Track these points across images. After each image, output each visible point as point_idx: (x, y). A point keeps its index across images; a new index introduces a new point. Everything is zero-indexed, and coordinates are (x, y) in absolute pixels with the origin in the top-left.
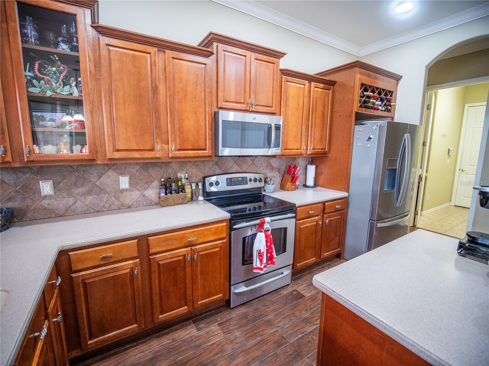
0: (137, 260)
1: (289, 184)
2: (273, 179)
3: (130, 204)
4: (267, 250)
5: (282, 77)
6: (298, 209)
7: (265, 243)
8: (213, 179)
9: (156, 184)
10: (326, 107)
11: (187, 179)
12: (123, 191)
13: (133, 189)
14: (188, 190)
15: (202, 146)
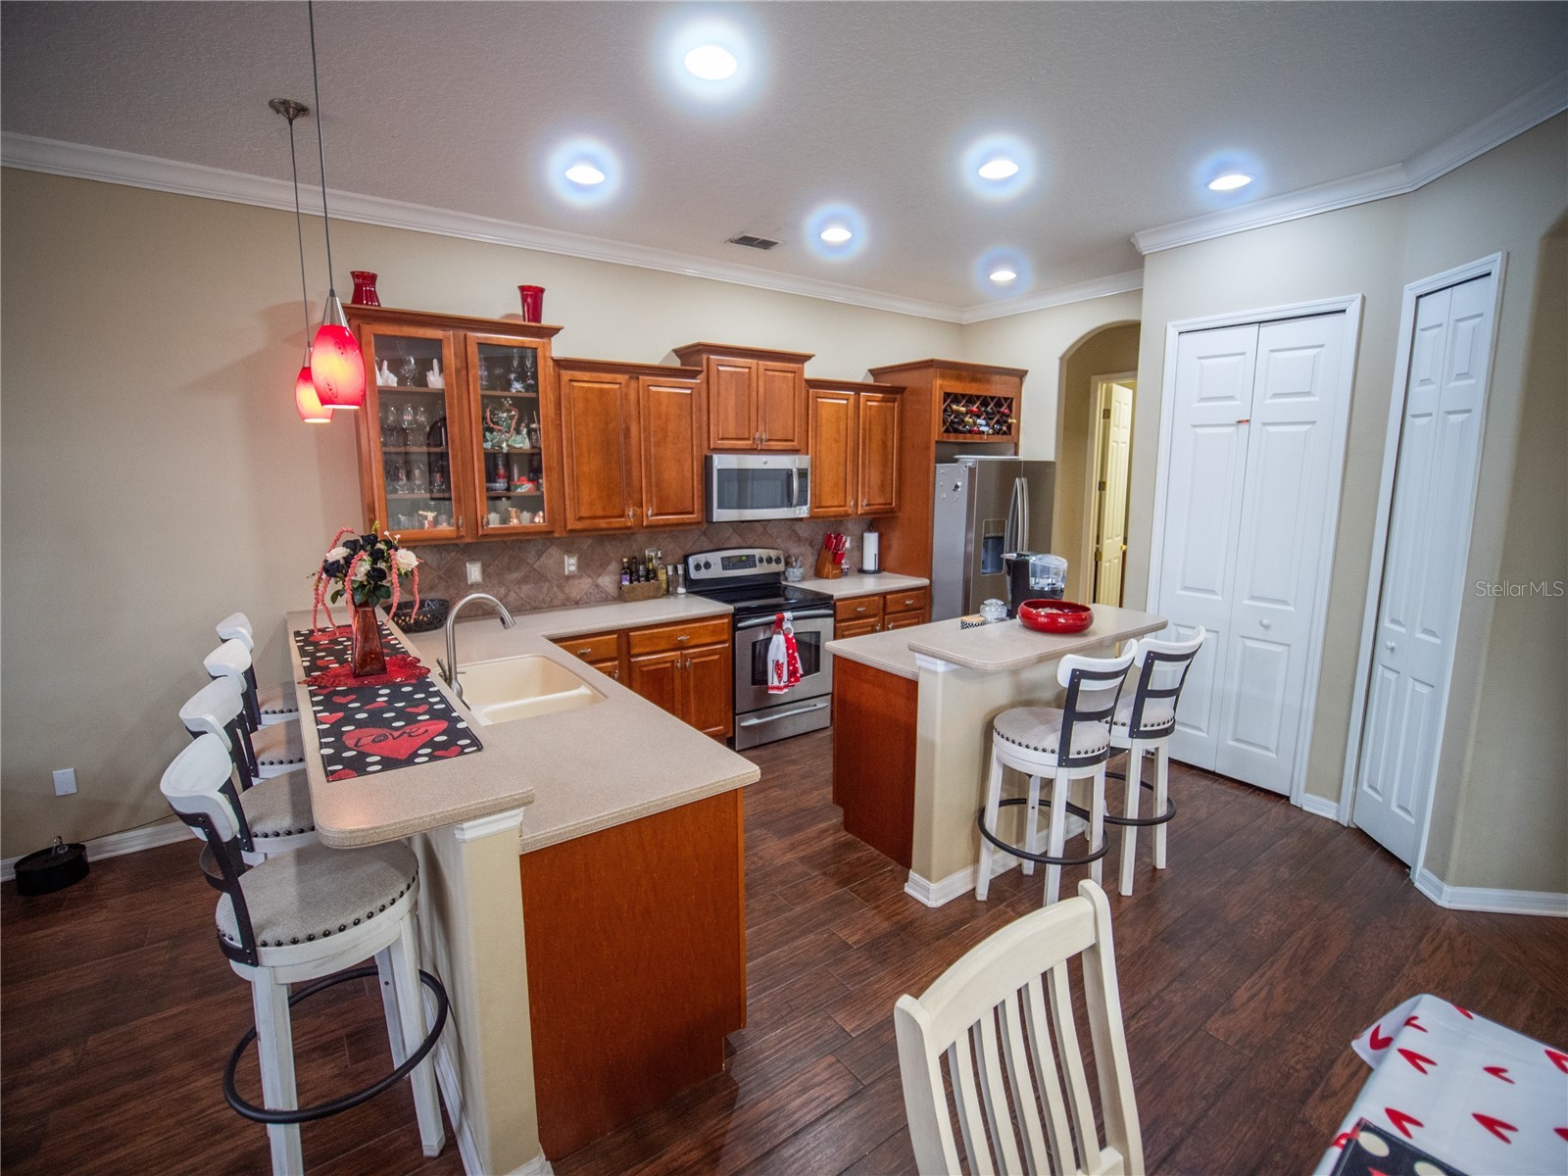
0: (616, 663)
1: (828, 567)
2: (801, 558)
3: (578, 599)
4: (788, 662)
5: (808, 392)
6: (838, 603)
7: (785, 650)
8: (702, 558)
9: (614, 566)
10: (889, 432)
11: (660, 558)
12: (568, 578)
13: (582, 575)
14: (662, 576)
15: (687, 505)
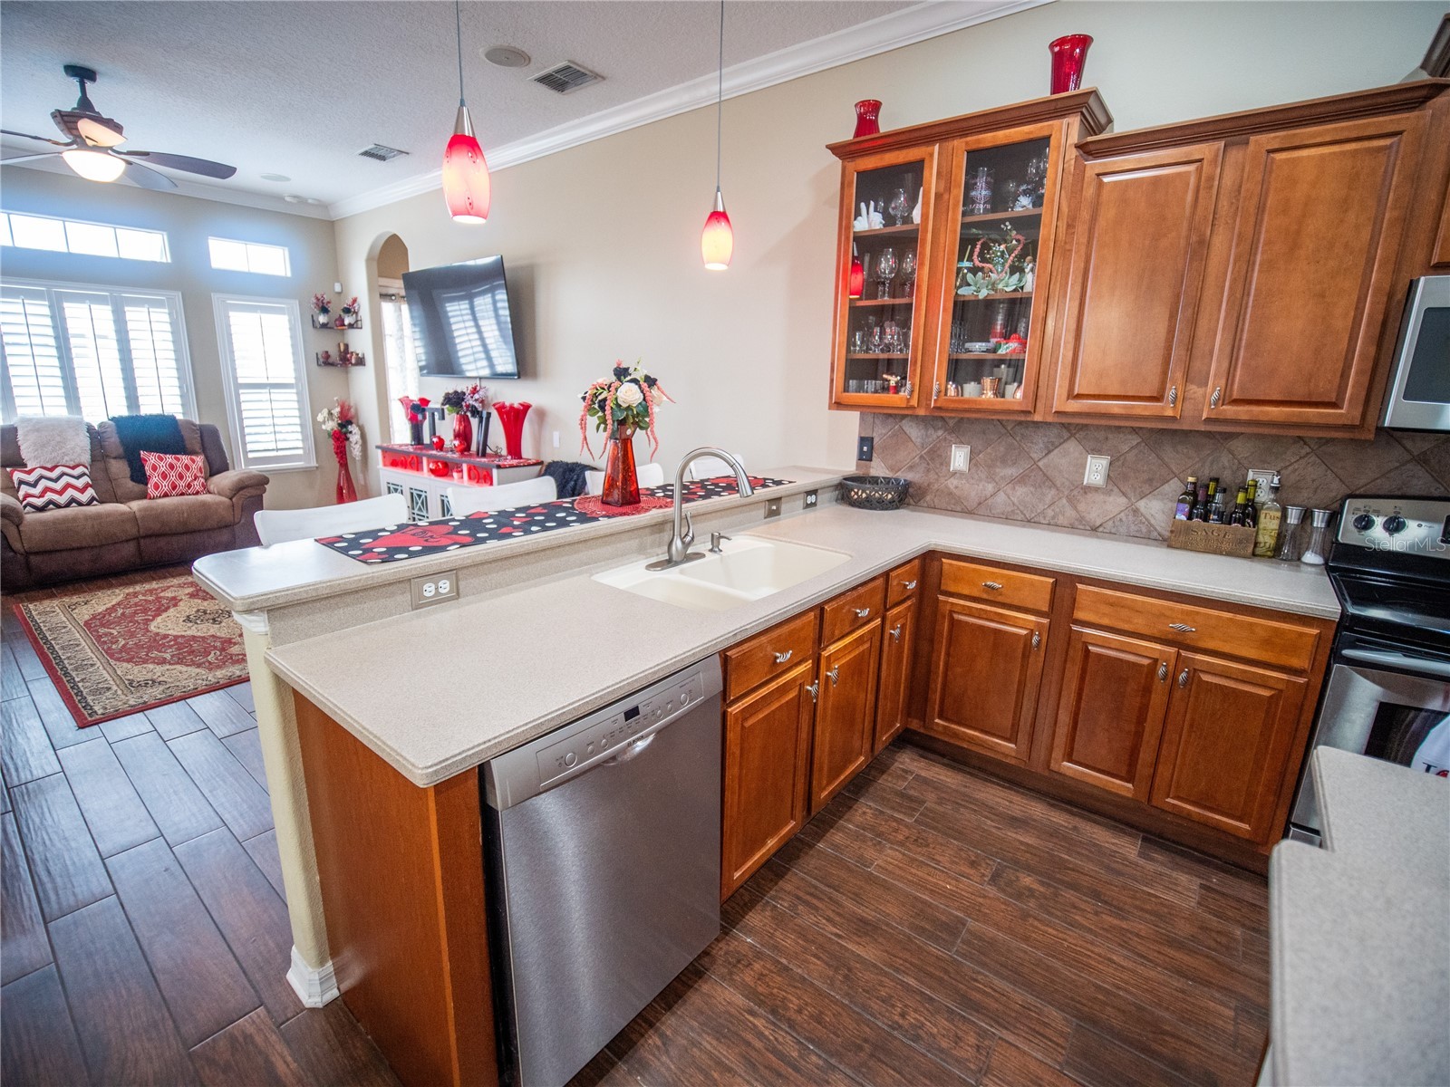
3: (1098, 524)
12: (1088, 489)
13: (1112, 490)
